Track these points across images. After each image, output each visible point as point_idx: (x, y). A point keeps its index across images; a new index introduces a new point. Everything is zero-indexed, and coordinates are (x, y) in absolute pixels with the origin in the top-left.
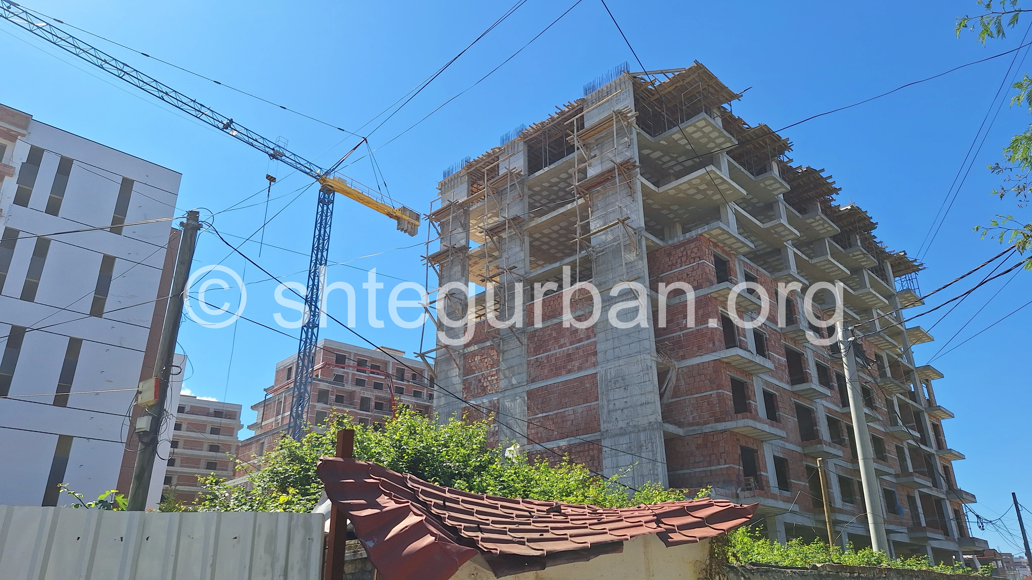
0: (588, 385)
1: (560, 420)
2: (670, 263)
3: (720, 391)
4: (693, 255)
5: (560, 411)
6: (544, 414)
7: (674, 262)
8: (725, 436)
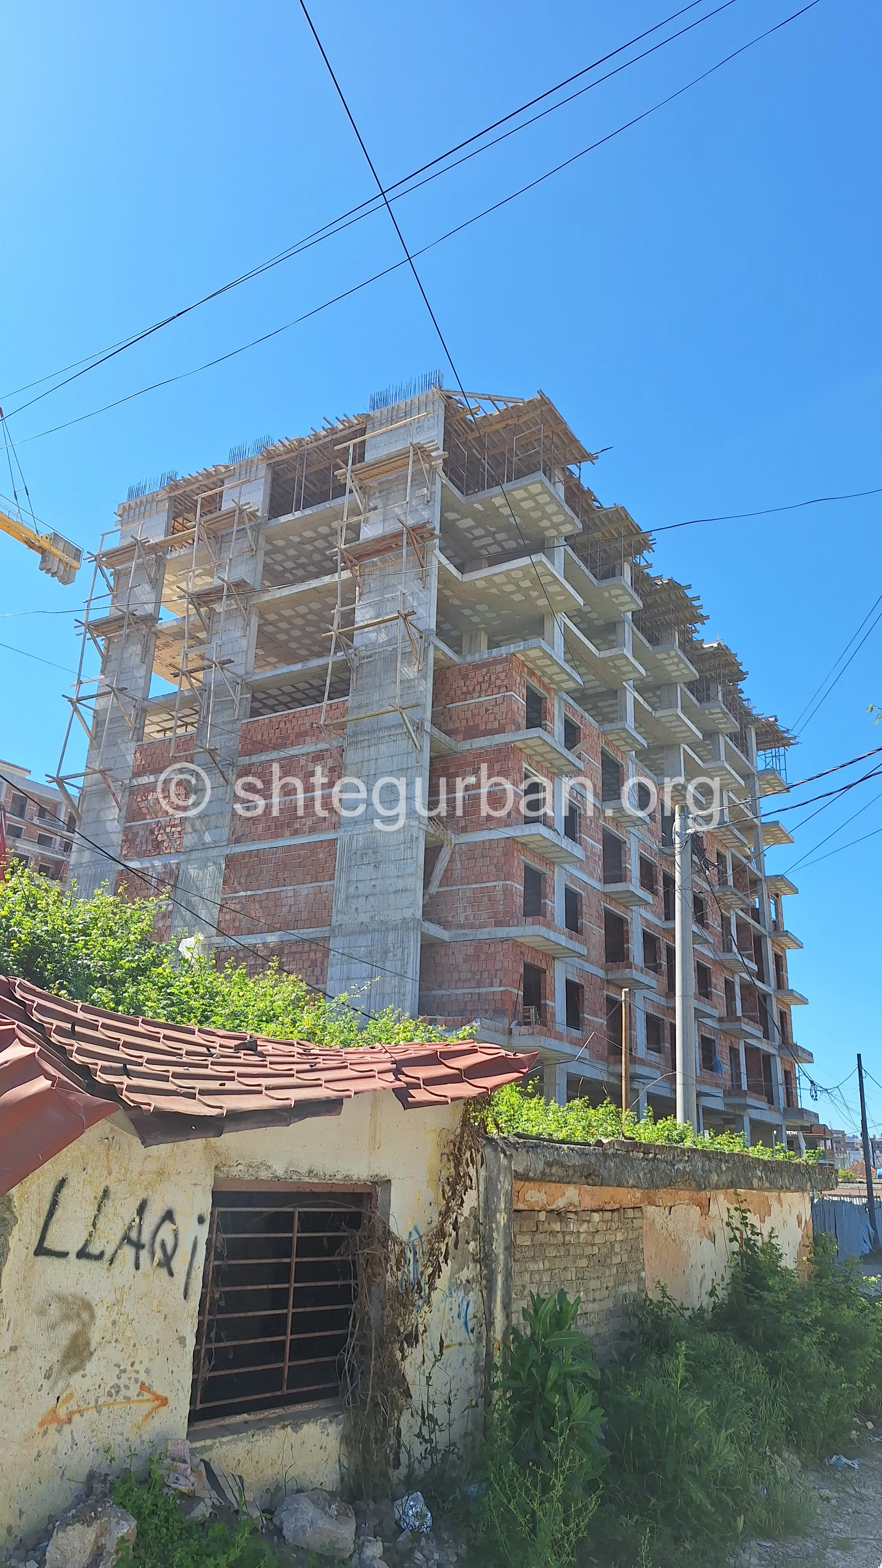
0: (321, 856)
1: (271, 904)
2: (465, 689)
3: (508, 882)
4: (498, 683)
5: (273, 890)
6: (249, 893)
7: (471, 688)
8: (505, 947)
